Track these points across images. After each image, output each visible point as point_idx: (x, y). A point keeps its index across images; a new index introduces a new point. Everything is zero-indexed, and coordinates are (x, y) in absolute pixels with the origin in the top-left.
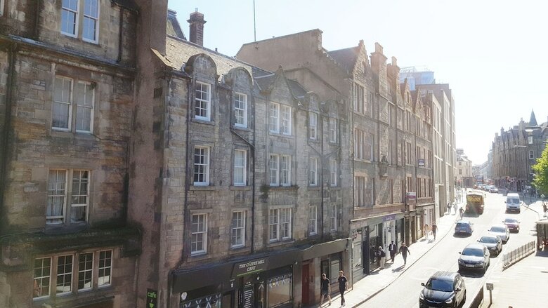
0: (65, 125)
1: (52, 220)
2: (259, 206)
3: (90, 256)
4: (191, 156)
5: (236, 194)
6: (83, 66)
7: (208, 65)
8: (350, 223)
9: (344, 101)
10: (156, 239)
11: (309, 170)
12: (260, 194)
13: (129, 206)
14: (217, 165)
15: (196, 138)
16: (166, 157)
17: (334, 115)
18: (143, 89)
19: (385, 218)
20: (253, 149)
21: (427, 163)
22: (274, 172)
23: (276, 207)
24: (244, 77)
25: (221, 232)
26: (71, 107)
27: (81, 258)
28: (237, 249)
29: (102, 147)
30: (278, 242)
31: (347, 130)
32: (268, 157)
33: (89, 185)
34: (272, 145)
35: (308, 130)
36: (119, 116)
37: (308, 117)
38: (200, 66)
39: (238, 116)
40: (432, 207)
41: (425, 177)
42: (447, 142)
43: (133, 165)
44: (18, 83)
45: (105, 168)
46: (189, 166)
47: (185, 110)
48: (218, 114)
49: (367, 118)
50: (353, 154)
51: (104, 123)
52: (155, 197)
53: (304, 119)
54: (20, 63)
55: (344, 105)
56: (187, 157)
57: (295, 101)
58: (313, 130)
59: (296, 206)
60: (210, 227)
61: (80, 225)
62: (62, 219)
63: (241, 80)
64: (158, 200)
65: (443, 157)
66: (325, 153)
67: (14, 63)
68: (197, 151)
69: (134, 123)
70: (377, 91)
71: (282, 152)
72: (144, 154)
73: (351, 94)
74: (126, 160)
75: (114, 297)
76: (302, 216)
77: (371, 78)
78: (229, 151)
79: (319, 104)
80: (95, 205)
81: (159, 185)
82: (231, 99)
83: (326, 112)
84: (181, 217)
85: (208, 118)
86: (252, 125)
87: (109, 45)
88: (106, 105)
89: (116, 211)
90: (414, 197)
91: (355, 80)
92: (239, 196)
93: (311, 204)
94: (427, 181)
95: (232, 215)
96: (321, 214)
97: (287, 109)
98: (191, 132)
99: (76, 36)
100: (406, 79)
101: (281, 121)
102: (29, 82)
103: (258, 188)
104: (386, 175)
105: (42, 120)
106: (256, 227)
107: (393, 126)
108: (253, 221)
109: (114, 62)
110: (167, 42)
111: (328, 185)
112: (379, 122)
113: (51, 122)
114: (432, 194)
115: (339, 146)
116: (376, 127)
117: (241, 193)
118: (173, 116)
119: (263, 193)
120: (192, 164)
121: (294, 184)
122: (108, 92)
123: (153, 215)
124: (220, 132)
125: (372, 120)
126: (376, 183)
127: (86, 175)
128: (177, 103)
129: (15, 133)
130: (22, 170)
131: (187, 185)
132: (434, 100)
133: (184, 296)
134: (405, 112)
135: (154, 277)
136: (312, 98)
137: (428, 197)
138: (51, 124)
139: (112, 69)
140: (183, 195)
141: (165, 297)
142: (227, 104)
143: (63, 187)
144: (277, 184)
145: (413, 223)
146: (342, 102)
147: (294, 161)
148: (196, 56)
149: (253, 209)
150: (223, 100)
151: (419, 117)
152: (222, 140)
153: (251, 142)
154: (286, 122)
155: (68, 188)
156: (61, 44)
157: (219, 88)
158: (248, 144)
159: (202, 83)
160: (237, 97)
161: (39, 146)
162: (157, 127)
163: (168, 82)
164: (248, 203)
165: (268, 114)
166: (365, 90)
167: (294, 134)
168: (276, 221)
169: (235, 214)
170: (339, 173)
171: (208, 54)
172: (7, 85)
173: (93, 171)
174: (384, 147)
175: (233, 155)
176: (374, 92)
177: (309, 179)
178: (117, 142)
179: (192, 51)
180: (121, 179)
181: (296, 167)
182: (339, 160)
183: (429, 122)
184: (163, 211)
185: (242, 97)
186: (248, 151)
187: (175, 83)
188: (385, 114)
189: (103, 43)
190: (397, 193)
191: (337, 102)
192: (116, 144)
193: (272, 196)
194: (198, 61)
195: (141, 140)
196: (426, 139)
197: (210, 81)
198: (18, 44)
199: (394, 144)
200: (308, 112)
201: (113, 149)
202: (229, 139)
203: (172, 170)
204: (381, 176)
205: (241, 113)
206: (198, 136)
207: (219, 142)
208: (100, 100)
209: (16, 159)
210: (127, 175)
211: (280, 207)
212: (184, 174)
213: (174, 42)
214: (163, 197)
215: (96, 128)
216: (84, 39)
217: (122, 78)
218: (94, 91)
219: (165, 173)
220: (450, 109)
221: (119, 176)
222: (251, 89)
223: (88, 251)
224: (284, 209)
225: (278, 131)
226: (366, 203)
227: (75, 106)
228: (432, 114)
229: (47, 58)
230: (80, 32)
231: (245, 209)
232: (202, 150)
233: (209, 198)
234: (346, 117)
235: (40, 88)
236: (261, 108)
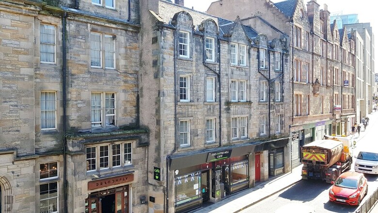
0: (98, 64)
1: (95, 124)
2: (224, 115)
3: (119, 146)
4: (177, 83)
5: (208, 107)
6: (107, 25)
7: (187, 18)
8: (290, 127)
9: (286, 39)
10: (158, 136)
11: (259, 91)
12: (225, 107)
13: (140, 115)
14: (195, 88)
15: (181, 70)
16: (162, 83)
17: (278, 50)
18: (145, 38)
19: (317, 124)
20: (219, 76)
21: (351, 84)
22: (234, 92)
23: (236, 116)
24: (212, 25)
25: (199, 132)
26: (101, 52)
27: (114, 148)
28: (210, 144)
29: (122, 78)
30: (238, 139)
31: (289, 61)
32: (230, 82)
33: (115, 102)
34: (232, 73)
35: (259, 61)
36: (131, 57)
37: (258, 52)
38: (181, 20)
39: (208, 54)
40: (354, 116)
41: (349, 94)
42: (368, 68)
43: (142, 89)
44: (69, 38)
45: (125, 91)
46: (177, 89)
47: (173, 51)
48: (194, 53)
49: (304, 51)
50: (293, 78)
51: (122, 62)
52: (156, 109)
53: (256, 54)
54: (69, 25)
55: (286, 42)
56: (175, 82)
57: (249, 41)
58: (263, 61)
59: (251, 115)
60: (192, 129)
61: (112, 127)
62: (101, 124)
63: (210, 28)
64: (158, 111)
65: (364, 79)
66: (271, 78)
67: (65, 25)
68: (181, 78)
69: (141, 61)
70: (312, 30)
71: (240, 78)
72: (147, 82)
73: (292, 34)
74: (137, 86)
75: (134, 172)
76: (254, 123)
77: (307, 21)
78: (203, 78)
79: (267, 42)
80: (120, 115)
81: (158, 102)
82: (203, 42)
83: (272, 48)
84: (173, 122)
85: (188, 56)
86: (219, 60)
87: (122, 10)
88: (123, 50)
89: (133, 119)
90: (339, 108)
91: (294, 23)
92: (210, 109)
93: (261, 114)
94: (351, 97)
95: (206, 121)
96: (268, 121)
97: (243, 47)
98: (177, 66)
99: (101, 5)
100: (335, 21)
101: (239, 56)
102: (75, 37)
103: (223, 103)
104: (318, 93)
105: (85, 61)
106: (222, 129)
107: (325, 56)
108: (220, 126)
109: (126, 21)
110: (159, 5)
111: (274, 101)
112: (313, 54)
113: (90, 63)
114: (354, 107)
115: (283, 73)
116: (311, 58)
117: (212, 106)
118: (165, 56)
119: (226, 107)
120: (178, 88)
121: (248, 100)
122: (123, 42)
123: (156, 121)
124: (197, 65)
125: (308, 52)
126: (310, 99)
127: (113, 96)
128: (167, 46)
129: (70, 70)
130: (75, 93)
131: (176, 102)
132: (358, 35)
133: (177, 172)
134: (334, 46)
135: (158, 160)
136: (261, 38)
137: (351, 108)
138: (90, 64)
139: (125, 26)
140: (173, 108)
141: (165, 172)
142: (200, 45)
143: (100, 103)
144: (237, 101)
145: (338, 127)
146: (285, 40)
147: (248, 84)
148: (179, 13)
149: (220, 117)
150: (198, 43)
151: (345, 48)
152: (198, 71)
153: (217, 72)
154: (243, 57)
155: (103, 105)
156: (92, 11)
157: (195, 34)
158: (215, 73)
159: (183, 32)
160: (207, 41)
161: (84, 78)
162: (155, 63)
163: (161, 32)
164: (217, 113)
165: (230, 51)
166: (302, 31)
167: (248, 65)
168: (236, 126)
169: (208, 121)
170: (282, 92)
171: (187, 11)
172: (63, 39)
173: (117, 93)
174: (317, 72)
175: (205, 81)
176: (309, 31)
177: (259, 97)
178: (131, 74)
179: (176, 10)
180: (135, 98)
181: (250, 89)
182: (282, 82)
183: (353, 53)
184: (161, 119)
185: (211, 40)
186: (215, 78)
187: (166, 33)
188: (318, 48)
189: (118, 9)
190: (327, 106)
191: (280, 40)
192: (131, 76)
193: (233, 108)
194: (180, 17)
195: (146, 73)
196: (351, 65)
197: (188, 30)
198: (67, 13)
199: (325, 70)
200: (258, 49)
201: (129, 79)
202: (202, 69)
203: (165, 92)
204: (314, 94)
205: (210, 52)
206: (182, 68)
207: (196, 72)
208: (118, 47)
209: (71, 87)
210: (138, 96)
211: (239, 116)
212: (173, 94)
213: (164, 5)
214: (161, 109)
215: (117, 65)
216: (107, 7)
217: (132, 32)
218: (114, 41)
219: (161, 94)
220: (371, 42)
221: (133, 96)
222: (217, 34)
223: (117, 143)
224: (241, 118)
225: (236, 64)
226: (303, 114)
227: (104, 52)
228: (355, 46)
229: (85, 20)
230: (104, 3)
231: (215, 117)
232: (185, 78)
233: (190, 110)
234: (287, 51)
235: (82, 41)
236: (224, 47)
